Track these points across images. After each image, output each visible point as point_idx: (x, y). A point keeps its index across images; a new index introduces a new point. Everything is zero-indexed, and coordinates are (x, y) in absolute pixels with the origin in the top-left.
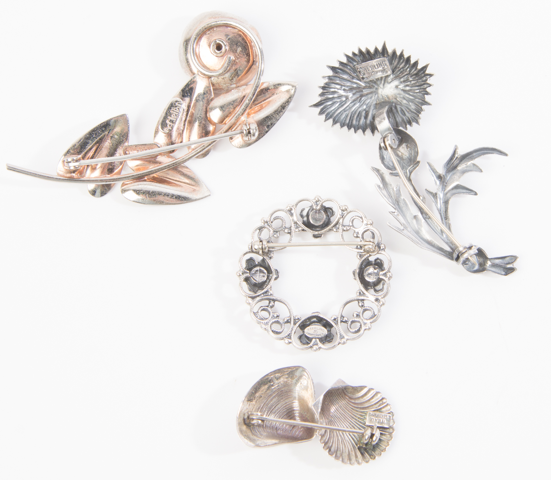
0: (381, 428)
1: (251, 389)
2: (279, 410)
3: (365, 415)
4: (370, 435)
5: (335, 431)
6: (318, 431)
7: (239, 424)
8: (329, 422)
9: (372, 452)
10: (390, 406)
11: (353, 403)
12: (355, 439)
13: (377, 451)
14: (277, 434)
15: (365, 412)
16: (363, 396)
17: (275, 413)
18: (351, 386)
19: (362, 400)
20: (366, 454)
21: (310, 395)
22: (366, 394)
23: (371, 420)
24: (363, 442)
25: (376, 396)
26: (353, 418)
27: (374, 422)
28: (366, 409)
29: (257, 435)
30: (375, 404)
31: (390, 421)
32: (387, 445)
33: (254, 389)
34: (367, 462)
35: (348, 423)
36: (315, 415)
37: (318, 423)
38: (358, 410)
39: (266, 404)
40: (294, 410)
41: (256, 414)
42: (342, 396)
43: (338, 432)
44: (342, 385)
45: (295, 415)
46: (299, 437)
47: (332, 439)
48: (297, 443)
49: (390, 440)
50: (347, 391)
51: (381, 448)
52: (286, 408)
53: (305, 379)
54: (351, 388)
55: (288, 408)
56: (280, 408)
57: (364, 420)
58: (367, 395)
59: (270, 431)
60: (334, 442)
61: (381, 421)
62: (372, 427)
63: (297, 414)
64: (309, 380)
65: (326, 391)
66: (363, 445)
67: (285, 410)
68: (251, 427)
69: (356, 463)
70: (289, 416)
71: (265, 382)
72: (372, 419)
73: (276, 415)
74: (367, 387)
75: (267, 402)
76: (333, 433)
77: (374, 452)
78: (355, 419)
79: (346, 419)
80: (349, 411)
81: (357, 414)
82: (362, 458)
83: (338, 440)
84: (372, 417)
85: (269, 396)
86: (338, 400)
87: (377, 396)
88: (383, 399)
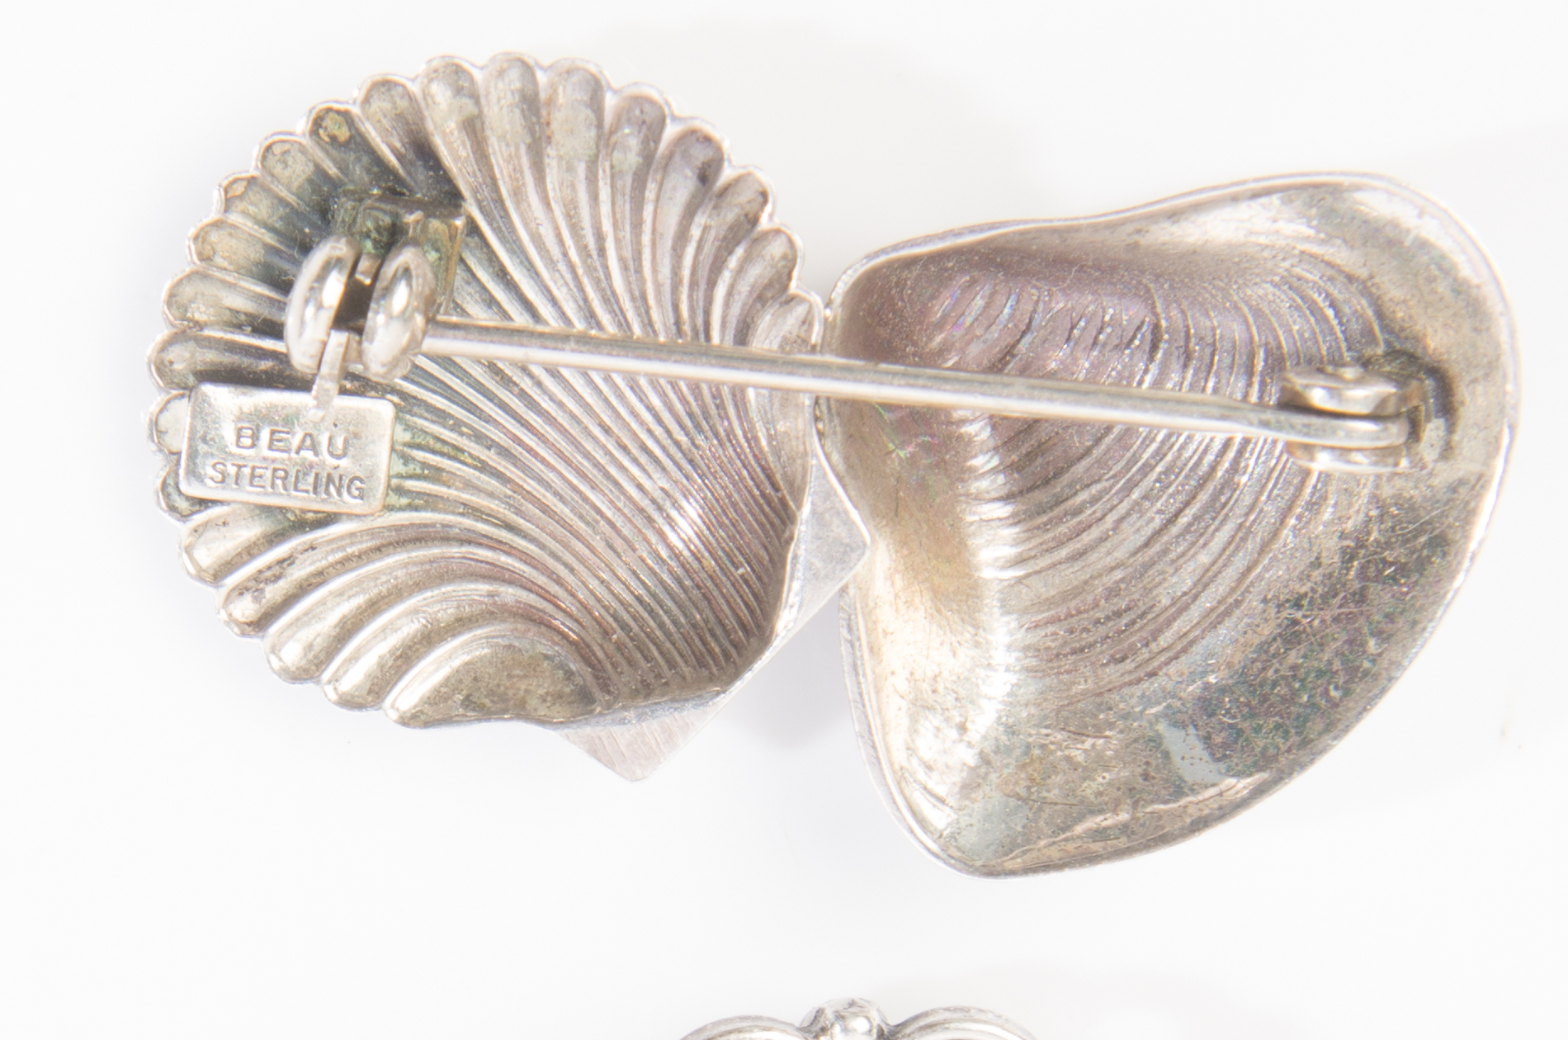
0: (265, 372)
1: (1398, 665)
2: (1135, 495)
3: (400, 476)
4: (376, 319)
5: (662, 339)
6: (815, 337)
7: (1491, 368)
8: (713, 411)
9: (343, 169)
10: (192, 571)
11: (513, 580)
12: (483, 275)
13: (296, 184)
14: (1148, 299)
15: (401, 509)
16: (429, 639)
17: (1166, 472)
18: (542, 721)
19: (435, 603)
20: (394, 151)
21: (885, 634)
22: (406, 657)
23: (355, 438)
24: (425, 253)
25: (319, 643)
26: (505, 453)
27: (329, 422)
28: (398, 528)
29: (1331, 279)
30: (319, 578)
31: (191, 439)
32: (214, 237)
33: (1366, 664)
34: (385, 85)
35: (546, 404)
36: (841, 468)
37: (817, 402)
38: (468, 522)
39: (1251, 545)
40: (1008, 498)
41: (1358, 457)
42: (606, 633)
43: (637, 331)
44: (616, 730)
45: (995, 461)
46: (962, 271)
47: (686, 273)
48: (992, 226)
49: (189, 277)
50: (569, 675)
51: (263, 208)
52: (1078, 511)
53: (929, 768)
54: (533, 702)
55: (1058, 511)
56: (1128, 514)
57: (407, 437)
58: (392, 652)
59: (1207, 315)
60: (667, 243)
61: (265, 435)
62: (357, 383)
63: (983, 462)
64: (900, 757)
65: (748, 676)
66: (425, 229)
67: (1083, 496)
68: (1380, 350)
69: (478, 76)
70: (1041, 449)
71: (1277, 727)
72: (344, 455)
73: (1160, 454)
74: (394, 715)
75: (1240, 562)
76: (678, 323)
77: (319, 170)
78: (490, 444)
79: (563, 445)
80: (545, 509)
81: (468, 485)
82: (422, 119)
83: (631, 266)
84: (344, 463)
85: (1228, 613)
86: (639, 599)
87: (310, 647)
88: (260, 624)
